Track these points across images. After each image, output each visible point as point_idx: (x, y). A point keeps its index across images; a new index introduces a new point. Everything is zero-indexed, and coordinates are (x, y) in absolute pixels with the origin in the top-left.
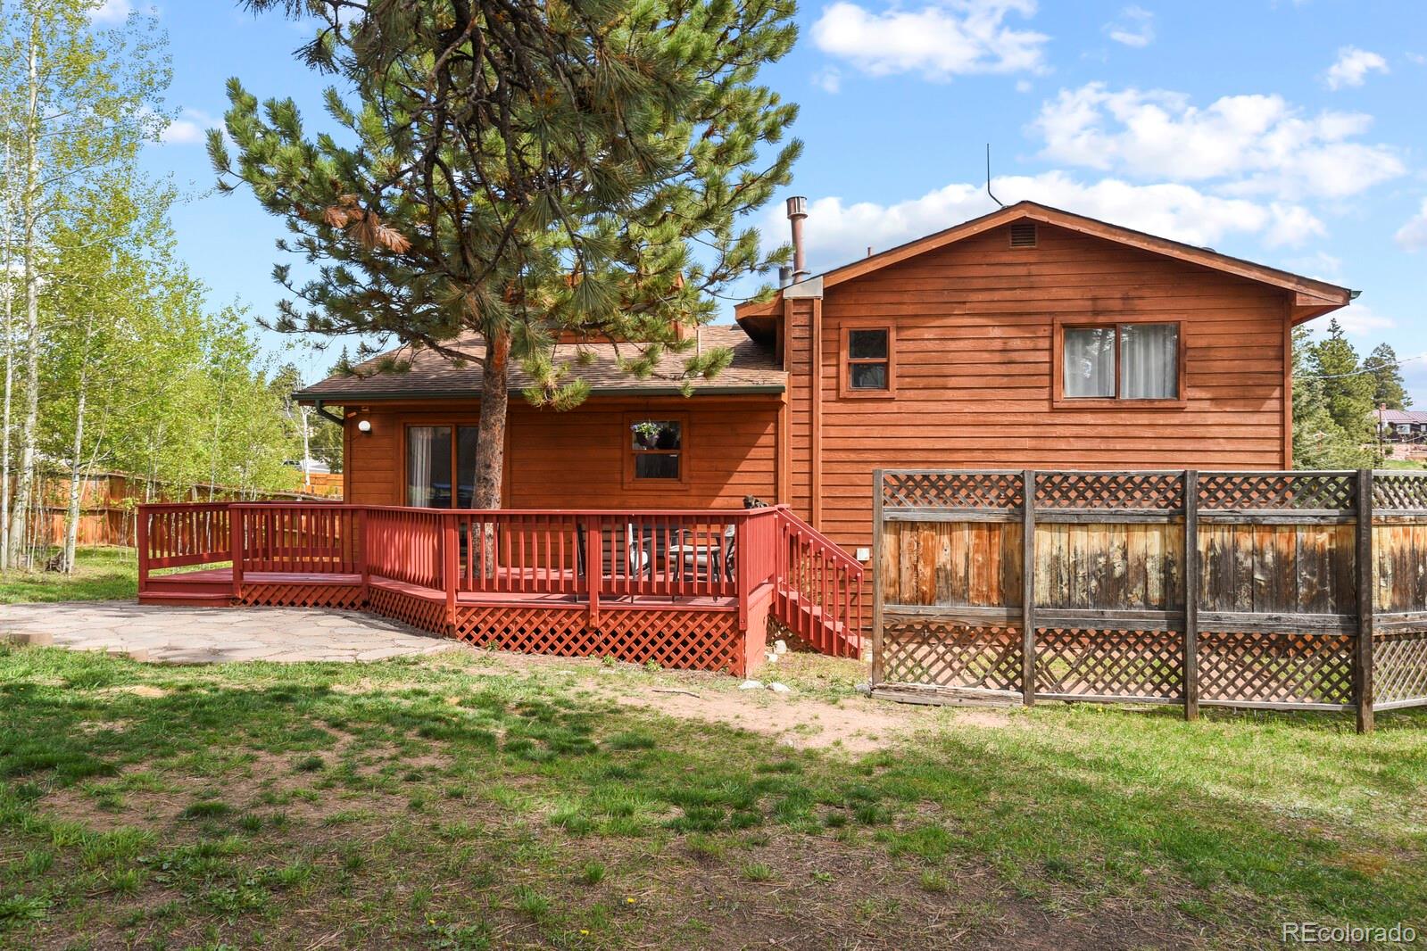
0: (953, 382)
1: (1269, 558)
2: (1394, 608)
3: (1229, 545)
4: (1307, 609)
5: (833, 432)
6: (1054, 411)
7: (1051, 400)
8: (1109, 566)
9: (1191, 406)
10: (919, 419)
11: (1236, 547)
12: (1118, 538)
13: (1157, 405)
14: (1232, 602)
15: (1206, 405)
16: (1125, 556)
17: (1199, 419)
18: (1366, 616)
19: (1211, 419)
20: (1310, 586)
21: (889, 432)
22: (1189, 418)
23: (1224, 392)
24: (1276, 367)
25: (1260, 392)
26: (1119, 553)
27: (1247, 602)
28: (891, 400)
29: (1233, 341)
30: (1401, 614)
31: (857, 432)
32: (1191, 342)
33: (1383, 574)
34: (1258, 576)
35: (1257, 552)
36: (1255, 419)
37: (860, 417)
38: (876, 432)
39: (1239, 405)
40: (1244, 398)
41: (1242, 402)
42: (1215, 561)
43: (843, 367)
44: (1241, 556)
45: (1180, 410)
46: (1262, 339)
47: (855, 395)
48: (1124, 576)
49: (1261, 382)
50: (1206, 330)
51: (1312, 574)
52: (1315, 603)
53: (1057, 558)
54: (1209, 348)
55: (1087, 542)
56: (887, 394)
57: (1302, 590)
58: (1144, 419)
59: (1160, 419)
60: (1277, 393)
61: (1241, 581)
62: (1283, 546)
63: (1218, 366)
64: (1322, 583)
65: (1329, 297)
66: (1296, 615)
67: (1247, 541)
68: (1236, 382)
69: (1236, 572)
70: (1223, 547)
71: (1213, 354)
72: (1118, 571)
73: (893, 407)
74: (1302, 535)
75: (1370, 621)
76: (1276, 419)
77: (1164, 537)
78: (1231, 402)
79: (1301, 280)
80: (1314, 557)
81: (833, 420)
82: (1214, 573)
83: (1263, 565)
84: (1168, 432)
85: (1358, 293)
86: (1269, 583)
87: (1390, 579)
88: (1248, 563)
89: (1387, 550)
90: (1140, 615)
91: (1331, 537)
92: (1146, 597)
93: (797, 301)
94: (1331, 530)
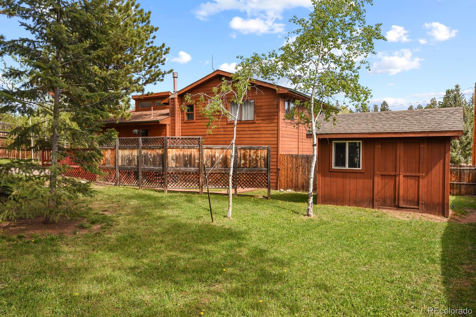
1: (152, 156)
2: (176, 167)
3: (147, 153)
5: (183, 131)
6: (227, 124)
7: (227, 121)
8: (129, 158)
9: (257, 122)
10: (200, 127)
12: (131, 152)
13: (249, 122)
14: (147, 165)
15: (260, 122)
16: (132, 156)
17: (259, 125)
19: (261, 125)
20: (158, 161)
21: (194, 130)
22: (256, 125)
23: (265, 118)
24: (277, 110)
25: (273, 117)
26: (131, 155)
27: (149, 165)
28: (194, 122)
29: (266, 104)
30: (179, 168)
31: (188, 131)
32: (257, 105)
33: (173, 159)
34: (151, 159)
35: (150, 155)
36: (271, 125)
37: (189, 127)
38: (192, 131)
39: (268, 121)
40: (269, 119)
41: (268, 120)
42: (145, 156)
43: (185, 114)
44: (148, 155)
45: (255, 123)
46: (273, 103)
47: (187, 122)
48: (132, 159)
49: (273, 115)
50: (261, 101)
51: (159, 159)
52: (159, 165)
53: (122, 156)
54: (262, 106)
55: (127, 152)
56: (193, 121)
57: (157, 163)
58: (247, 126)
59: (250, 126)
60: (277, 118)
61: (148, 161)
62: (154, 153)
63: (263, 111)
64: (160, 161)
65: (284, 91)
66: (156, 168)
67: (149, 152)
68: (267, 115)
69: (148, 159)
71: (262, 108)
72: (131, 158)
73: (195, 124)
74: (157, 151)
76: (276, 124)
77: (137, 151)
78: (266, 121)
80: (159, 156)
81: (183, 128)
82: (145, 159)
84: (252, 129)
86: (152, 161)
87: (175, 161)
88: (149, 157)
89: (174, 154)
90: (133, 168)
91: (162, 151)
92: (135, 164)
93: (171, 98)
94: (162, 149)
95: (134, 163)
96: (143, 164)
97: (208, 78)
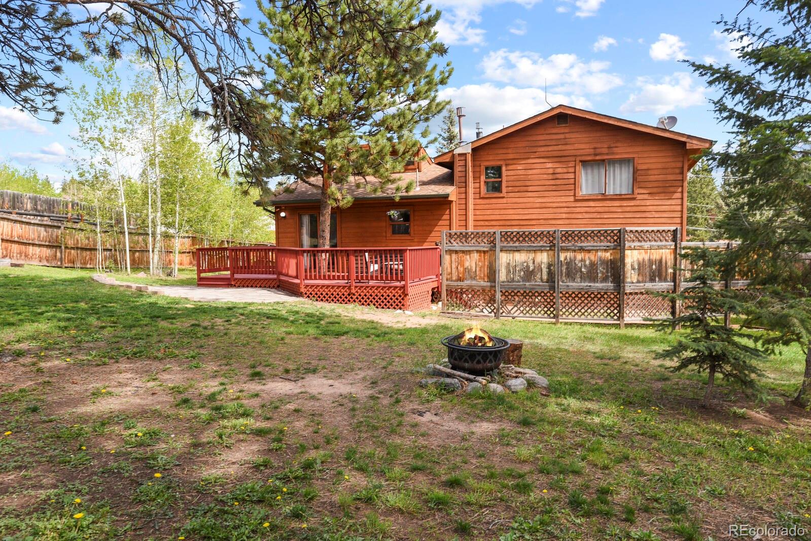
0: (530, 189)
1: (587, 262)
2: (638, 282)
3: (572, 258)
4: (601, 282)
5: (478, 212)
6: (576, 201)
7: (575, 195)
8: (528, 267)
9: (639, 197)
10: (515, 206)
11: (575, 257)
12: (531, 256)
13: (623, 197)
14: (574, 280)
15: (646, 196)
16: (534, 263)
17: (643, 203)
18: (622, 285)
19: (648, 203)
20: (603, 273)
21: (502, 212)
22: (638, 203)
23: (655, 190)
24: (680, 177)
25: (672, 189)
26: (532, 261)
27: (579, 280)
28: (503, 197)
29: (659, 166)
30: (642, 284)
31: (488, 212)
32: (639, 167)
33: (633, 269)
34: (583, 270)
35: (582, 260)
36: (669, 202)
37: (490, 206)
38: (497, 212)
39: (662, 196)
40: (664, 193)
42: (568, 264)
43: (482, 183)
44: (577, 262)
45: (634, 199)
46: (673, 165)
47: (487, 196)
48: (533, 270)
49: (673, 185)
50: (647, 161)
51: (604, 269)
52: (605, 280)
53: (509, 264)
54: (648, 169)
55: (520, 258)
56: (501, 195)
57: (600, 275)
58: (617, 203)
59: (625, 203)
60: (680, 190)
61: (577, 271)
62: (593, 258)
63: (652, 178)
64: (607, 272)
65: (703, 144)
66: (597, 285)
67: (579, 256)
68: (661, 185)
69: (575, 269)
70: (570, 259)
71: (650, 172)
72: (531, 268)
73: (504, 200)
74: (599, 254)
75: (624, 286)
76: (679, 202)
77: (548, 255)
78: (658, 195)
79: (689, 137)
80: (604, 262)
81: (478, 207)
82: (567, 269)
83: (585, 266)
84: (628, 209)
85: (716, 142)
86: (587, 273)
87: (637, 271)
88: (580, 265)
89: (635, 259)
90: (539, 285)
91: (611, 254)
92: (541, 279)
93: (459, 155)
94: (611, 251)
95: (539, 276)
96: (564, 279)
97: (539, 119)
